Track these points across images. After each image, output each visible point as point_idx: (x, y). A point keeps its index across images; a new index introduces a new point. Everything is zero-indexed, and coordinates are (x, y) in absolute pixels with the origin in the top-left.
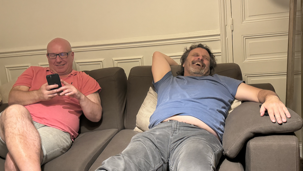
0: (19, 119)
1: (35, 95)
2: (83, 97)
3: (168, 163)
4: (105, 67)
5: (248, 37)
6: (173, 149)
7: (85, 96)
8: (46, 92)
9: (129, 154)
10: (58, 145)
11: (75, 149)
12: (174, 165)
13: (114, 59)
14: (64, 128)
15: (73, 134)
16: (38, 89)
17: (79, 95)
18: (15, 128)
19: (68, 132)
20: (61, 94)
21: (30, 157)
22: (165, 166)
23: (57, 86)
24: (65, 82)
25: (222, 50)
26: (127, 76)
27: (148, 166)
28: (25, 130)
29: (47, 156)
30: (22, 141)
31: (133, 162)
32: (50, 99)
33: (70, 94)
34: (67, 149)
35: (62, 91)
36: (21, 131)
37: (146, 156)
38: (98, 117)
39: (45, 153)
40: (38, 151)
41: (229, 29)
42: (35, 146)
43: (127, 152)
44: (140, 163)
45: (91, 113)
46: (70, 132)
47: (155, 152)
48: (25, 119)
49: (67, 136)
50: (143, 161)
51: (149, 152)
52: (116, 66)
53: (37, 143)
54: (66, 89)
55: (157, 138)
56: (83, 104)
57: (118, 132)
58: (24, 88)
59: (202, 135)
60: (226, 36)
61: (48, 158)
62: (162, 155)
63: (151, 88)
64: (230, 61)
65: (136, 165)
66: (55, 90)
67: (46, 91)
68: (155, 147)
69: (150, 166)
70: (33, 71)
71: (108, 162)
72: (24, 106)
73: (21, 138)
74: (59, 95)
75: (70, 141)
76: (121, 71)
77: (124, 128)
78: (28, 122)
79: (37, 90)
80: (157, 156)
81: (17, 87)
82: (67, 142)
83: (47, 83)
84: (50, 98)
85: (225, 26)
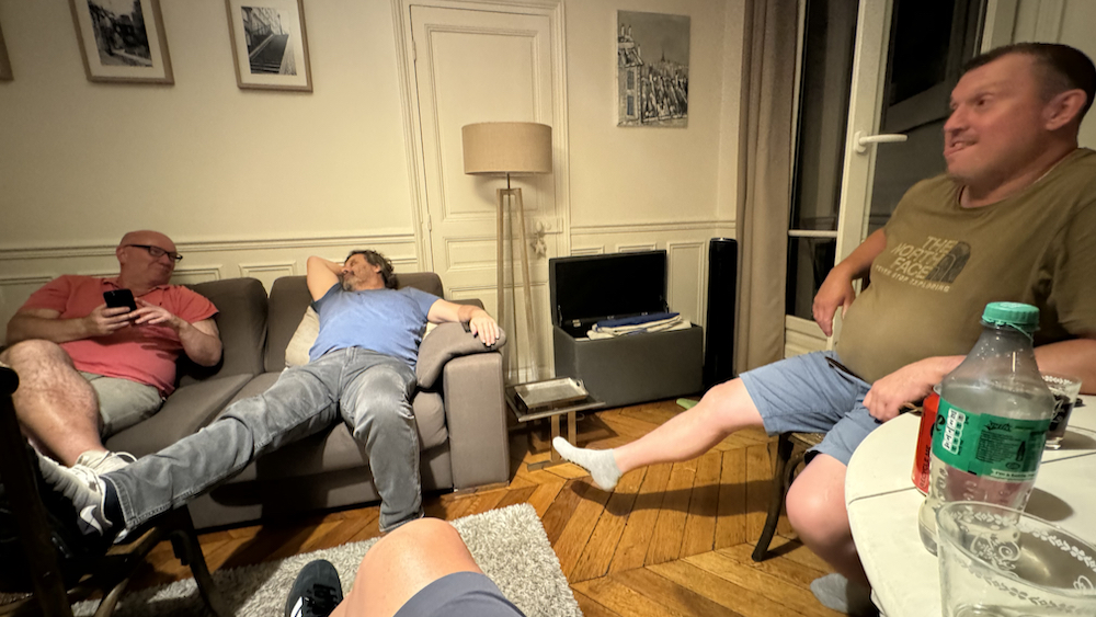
0: (43, 364)
1: (79, 326)
2: (185, 324)
3: (339, 403)
4: (224, 277)
5: (450, 240)
6: (348, 382)
7: (190, 324)
8: (101, 320)
9: (274, 395)
10: (134, 406)
11: (168, 410)
12: (350, 403)
13: (242, 265)
14: (143, 378)
15: (163, 388)
16: (86, 315)
17: (176, 323)
18: (35, 380)
19: (153, 386)
20: (138, 321)
21: (75, 425)
22: (334, 407)
23: (128, 309)
24: (144, 302)
25: (418, 254)
26: (268, 292)
27: (307, 407)
28: (60, 380)
29: (110, 425)
30: (54, 400)
31: (282, 402)
32: (111, 332)
33: (158, 320)
34: (152, 413)
35: (138, 317)
36: (50, 384)
37: (304, 393)
38: (216, 356)
39: (107, 419)
40: (92, 414)
41: (425, 227)
42: (85, 406)
43: (270, 392)
44: (293, 404)
45: (201, 351)
46: (157, 384)
47: (319, 388)
48: (58, 364)
49: (153, 393)
50: (298, 401)
51: (308, 388)
52: (245, 276)
53: (89, 402)
54: (148, 313)
55: (322, 370)
56: (186, 336)
57: (254, 377)
58: (51, 313)
59: (390, 363)
60: (422, 237)
61: (114, 428)
62: (330, 392)
63: (310, 308)
64: (430, 270)
65: (285, 406)
66: (125, 316)
67: (105, 319)
68: (318, 381)
69: (310, 406)
70: (69, 284)
71: (236, 406)
72: (58, 343)
73: (51, 396)
74: (134, 325)
75: (157, 400)
76: (258, 284)
77: (264, 371)
78: (66, 368)
79: (83, 317)
80: (321, 392)
81: (32, 312)
82: (153, 400)
83: (105, 305)
84: (111, 330)
85: (421, 224)
